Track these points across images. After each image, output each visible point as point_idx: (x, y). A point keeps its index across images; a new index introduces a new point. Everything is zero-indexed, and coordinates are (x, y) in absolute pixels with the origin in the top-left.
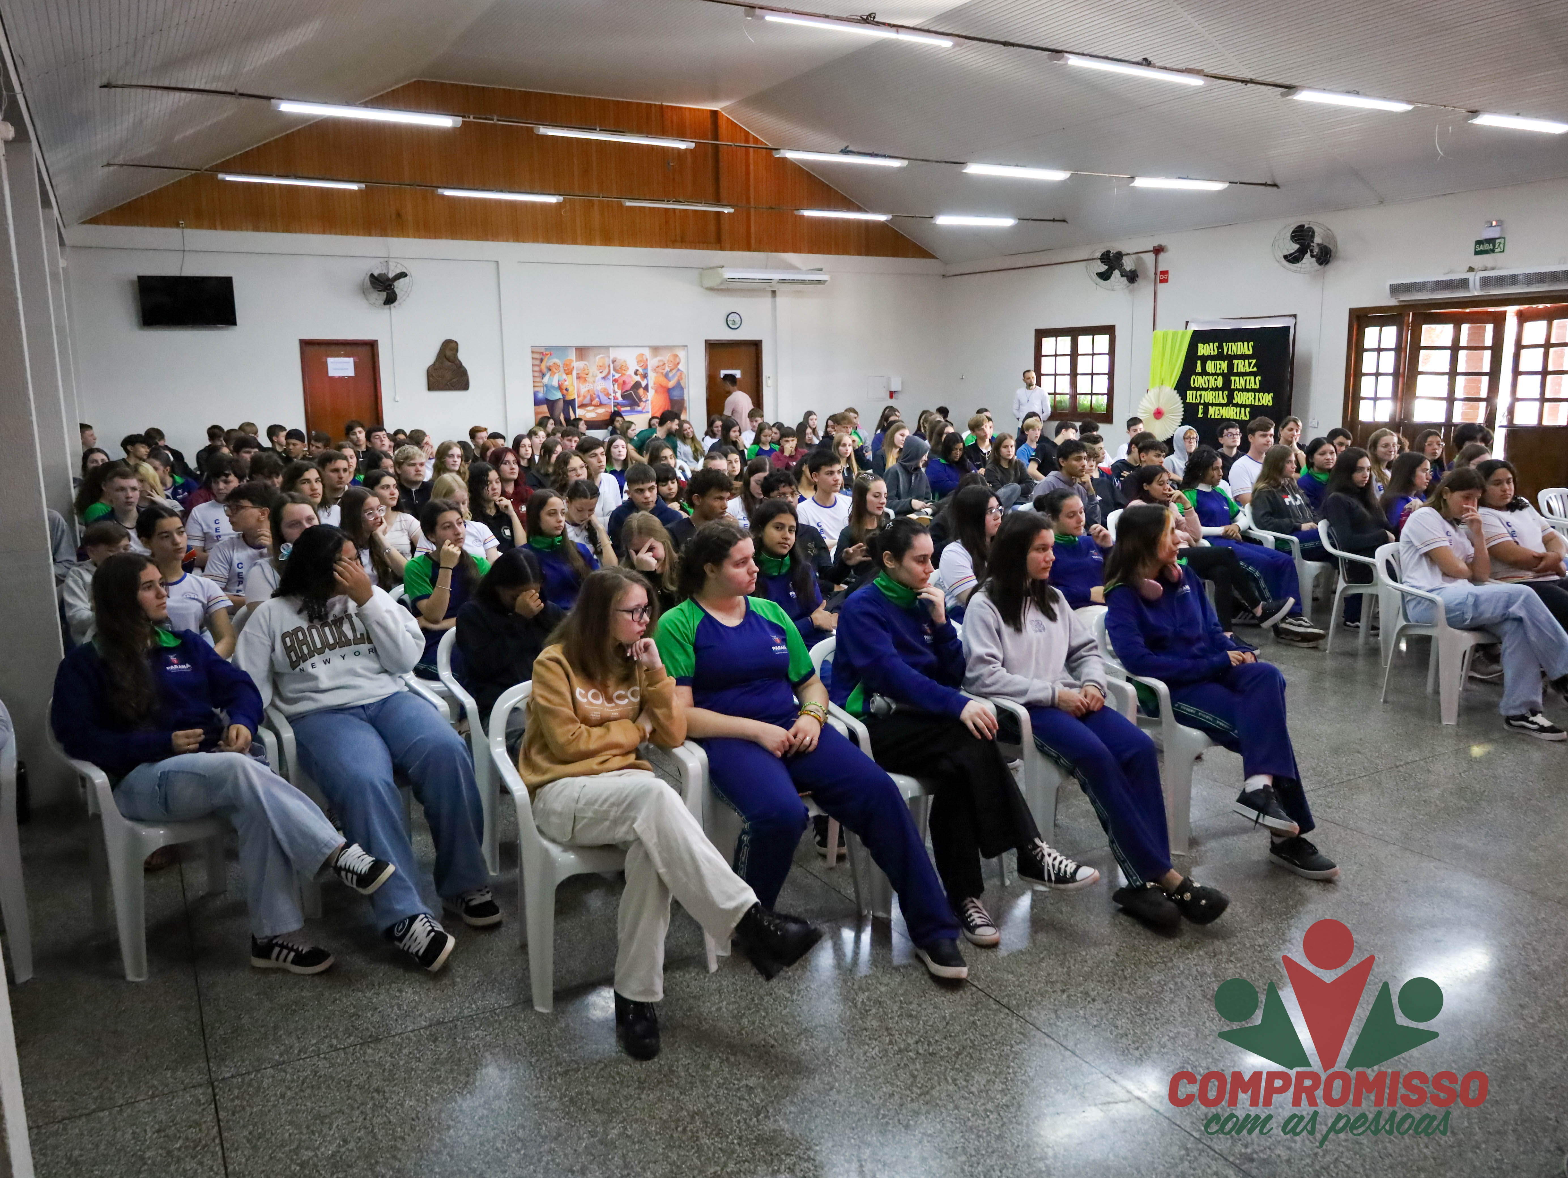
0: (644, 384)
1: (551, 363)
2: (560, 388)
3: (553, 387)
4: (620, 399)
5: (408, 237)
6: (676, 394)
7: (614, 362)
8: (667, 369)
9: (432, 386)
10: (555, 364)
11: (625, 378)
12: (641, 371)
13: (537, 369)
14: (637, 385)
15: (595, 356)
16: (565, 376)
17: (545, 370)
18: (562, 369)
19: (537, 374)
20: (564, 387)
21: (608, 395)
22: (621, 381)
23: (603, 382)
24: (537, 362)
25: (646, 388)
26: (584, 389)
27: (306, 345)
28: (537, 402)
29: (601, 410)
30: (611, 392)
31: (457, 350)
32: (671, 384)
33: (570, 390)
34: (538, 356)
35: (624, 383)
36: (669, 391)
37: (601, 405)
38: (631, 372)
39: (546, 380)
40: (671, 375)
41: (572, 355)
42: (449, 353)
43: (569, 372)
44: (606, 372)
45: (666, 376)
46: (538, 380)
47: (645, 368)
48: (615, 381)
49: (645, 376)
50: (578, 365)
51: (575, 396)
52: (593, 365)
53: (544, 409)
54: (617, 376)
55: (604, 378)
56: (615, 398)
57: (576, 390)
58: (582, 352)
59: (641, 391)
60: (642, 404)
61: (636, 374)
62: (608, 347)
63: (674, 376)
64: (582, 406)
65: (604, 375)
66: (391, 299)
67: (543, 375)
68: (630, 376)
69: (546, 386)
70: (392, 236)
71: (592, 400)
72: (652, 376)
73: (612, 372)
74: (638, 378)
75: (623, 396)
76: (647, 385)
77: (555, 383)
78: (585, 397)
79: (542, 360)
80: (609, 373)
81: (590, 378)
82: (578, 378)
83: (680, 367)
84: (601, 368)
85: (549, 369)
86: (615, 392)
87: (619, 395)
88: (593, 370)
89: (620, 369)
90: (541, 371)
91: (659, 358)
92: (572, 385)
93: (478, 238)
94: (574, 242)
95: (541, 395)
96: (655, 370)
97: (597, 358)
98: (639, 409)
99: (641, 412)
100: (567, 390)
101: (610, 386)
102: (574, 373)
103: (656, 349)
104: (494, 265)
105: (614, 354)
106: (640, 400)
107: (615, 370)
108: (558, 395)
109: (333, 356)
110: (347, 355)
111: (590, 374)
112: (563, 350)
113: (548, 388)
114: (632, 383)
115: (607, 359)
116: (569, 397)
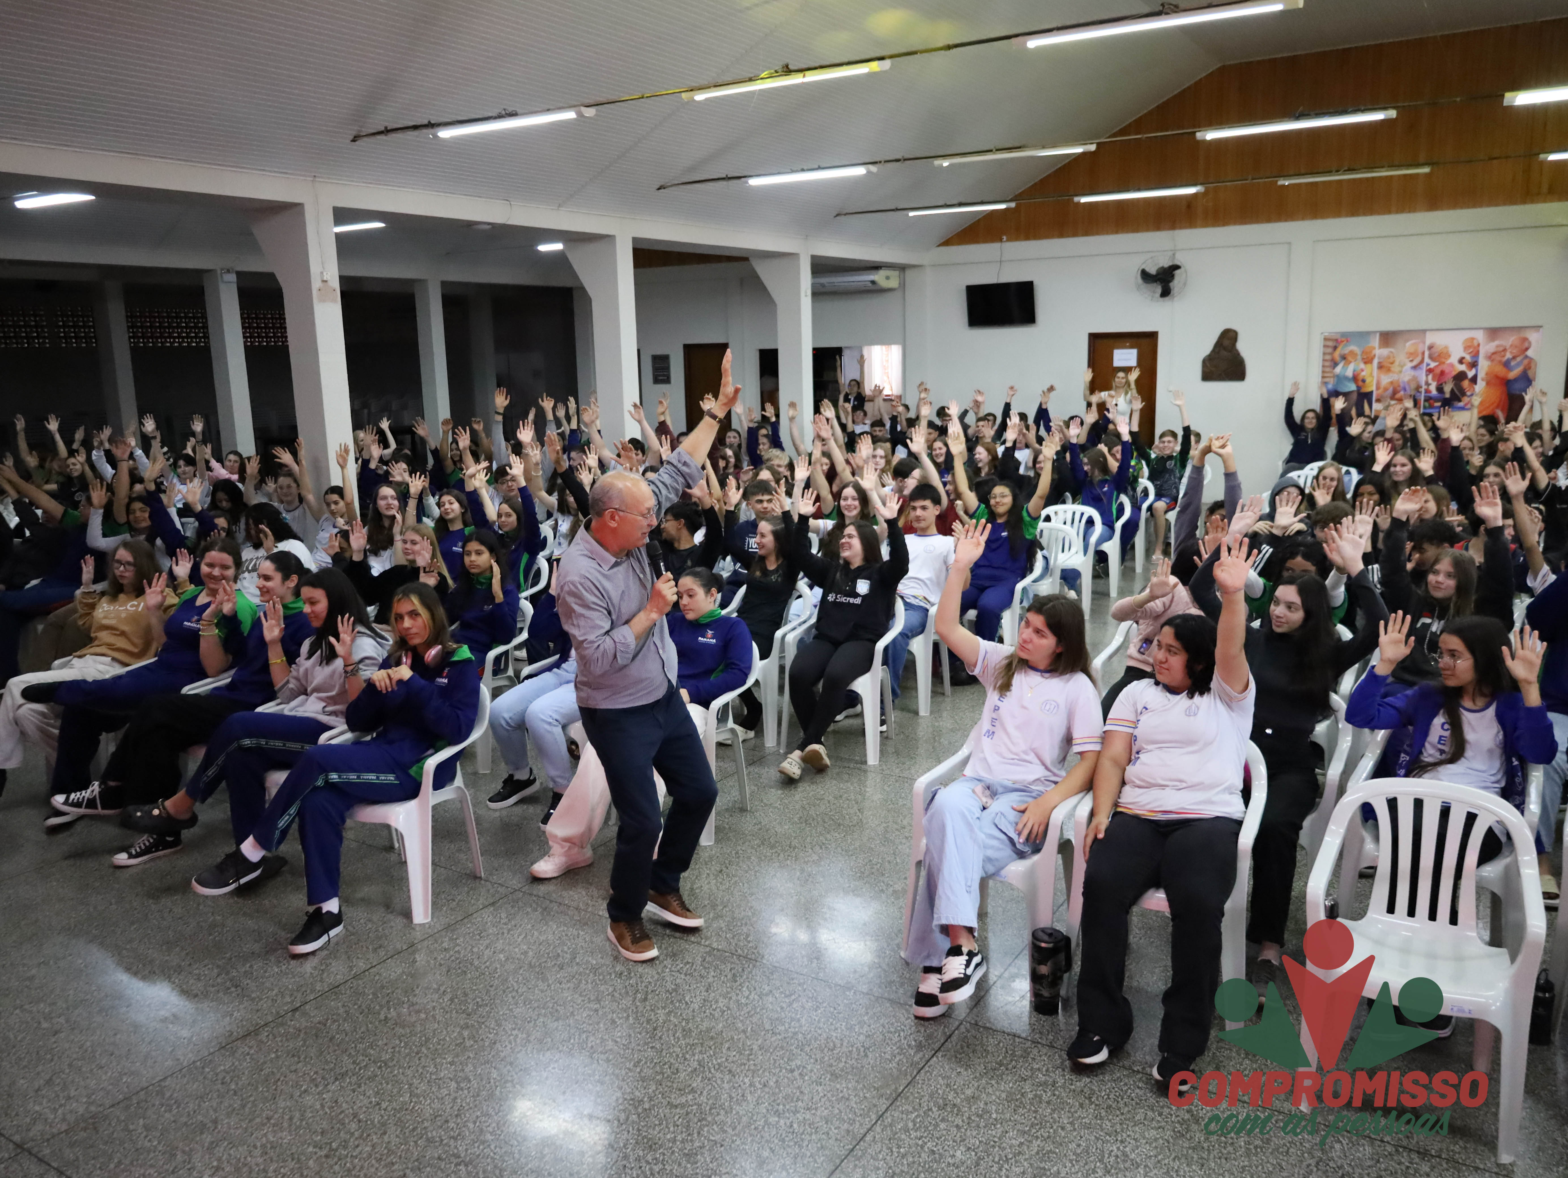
0: (1471, 374)
1: (1346, 351)
2: (1355, 378)
3: (1346, 378)
5: (1196, 227)
7: (1430, 348)
8: (1509, 356)
9: (1207, 376)
10: (1351, 352)
11: (1444, 367)
12: (1468, 358)
14: (1462, 376)
15: (1406, 342)
16: (1362, 366)
17: (1337, 358)
18: (1359, 357)
20: (1360, 378)
22: (1438, 371)
23: (1413, 373)
24: (1330, 350)
25: (1474, 380)
26: (1386, 380)
27: (1094, 338)
30: (1423, 384)
31: (1236, 340)
32: (1512, 374)
33: (1368, 381)
34: (1330, 343)
35: (1443, 373)
36: (1506, 383)
38: (1454, 360)
39: (1338, 370)
40: (1513, 363)
41: (1375, 342)
42: (1226, 342)
43: (1368, 361)
44: (1418, 359)
45: (1506, 364)
46: (1327, 370)
48: (1430, 371)
50: (1381, 352)
51: (1374, 388)
52: (1401, 353)
54: (1433, 365)
55: (1415, 368)
56: (1427, 391)
58: (1388, 338)
59: (1466, 384)
60: (1466, 399)
61: (1461, 362)
62: (1424, 331)
63: (1519, 364)
65: (1415, 363)
67: (1335, 364)
68: (1452, 365)
69: (1338, 376)
70: (1181, 228)
71: (1395, 392)
72: (1484, 365)
73: (1427, 360)
74: (1463, 368)
77: (1349, 373)
78: (1386, 389)
79: (1335, 348)
80: (1422, 361)
81: (1395, 368)
82: (1380, 367)
83: (1530, 353)
84: (1412, 355)
85: (1344, 358)
86: (1427, 384)
87: (1433, 388)
88: (1401, 357)
89: (1439, 355)
90: (1333, 360)
91: (1497, 342)
92: (1371, 375)
93: (1269, 220)
94: (1388, 212)
95: (1330, 387)
96: (1489, 357)
97: (1408, 344)
98: (1461, 404)
99: (1463, 409)
100: (1364, 381)
101: (1421, 377)
102: (1376, 362)
104: (1285, 247)
105: (1430, 339)
106: (1464, 394)
107: (1431, 357)
108: (1353, 387)
109: (1118, 348)
110: (1131, 347)
111: (1397, 363)
112: (1363, 335)
113: (1340, 379)
114: (1454, 373)
115: (1421, 345)
116: (1367, 389)
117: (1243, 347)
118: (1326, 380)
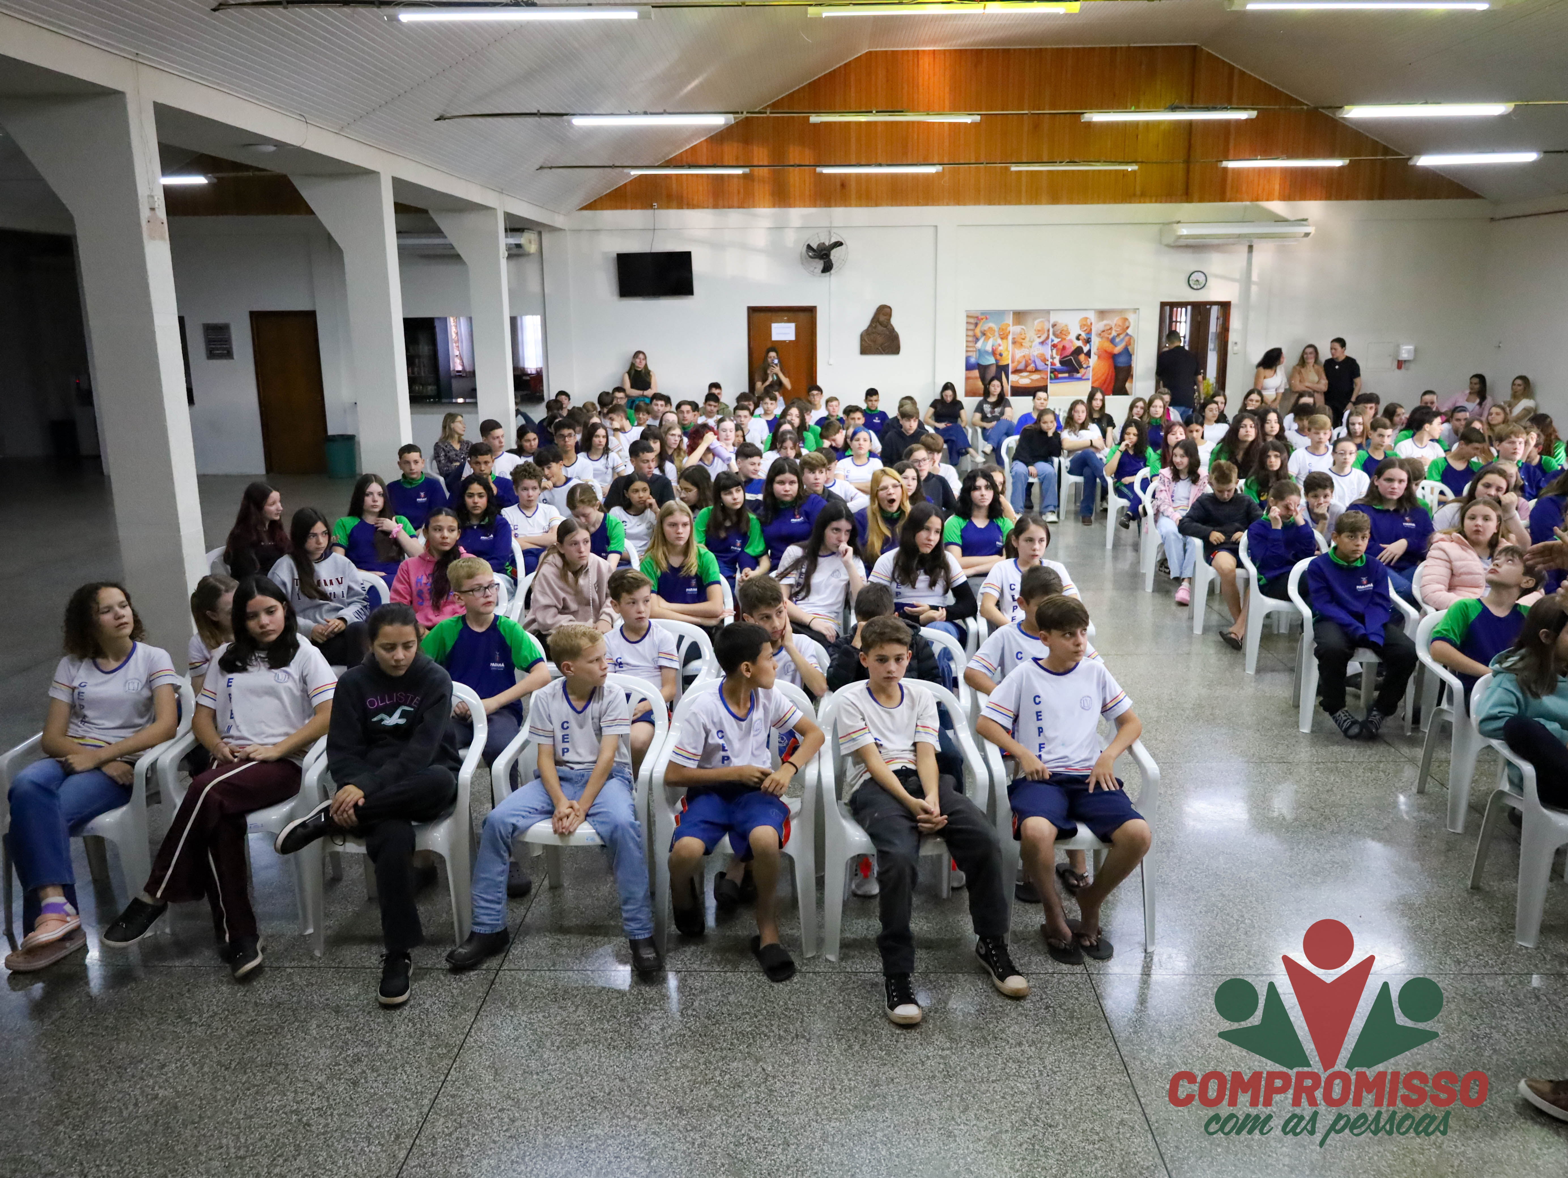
0: (1086, 349)
1: (985, 327)
2: (994, 353)
3: (987, 352)
4: (1058, 365)
5: (850, 205)
6: (1122, 361)
7: (1054, 326)
8: (1114, 333)
9: (865, 350)
10: (990, 329)
11: (1065, 343)
12: (1084, 335)
13: (971, 333)
14: (1079, 350)
15: (1035, 319)
16: (999, 341)
17: (978, 334)
18: (997, 334)
19: (970, 339)
20: (998, 352)
21: (1045, 360)
22: (1060, 346)
23: (1040, 347)
24: (972, 327)
25: (1088, 354)
26: (1019, 354)
27: (753, 311)
28: (969, 367)
29: (1036, 377)
30: (1048, 357)
31: (890, 315)
32: (1118, 350)
33: (1004, 355)
34: (972, 320)
35: (1064, 348)
36: (1114, 357)
37: (1036, 370)
38: (1072, 336)
39: (979, 345)
40: (1117, 340)
41: (1010, 319)
42: (882, 318)
43: (1004, 337)
44: (1045, 335)
45: (1112, 341)
46: (971, 344)
47: (1089, 333)
48: (1054, 346)
49: (1088, 341)
50: (1014, 330)
51: (1010, 362)
52: (1030, 330)
53: (976, 373)
54: (1056, 341)
55: (1042, 343)
56: (1052, 364)
57: (1011, 355)
58: (1020, 316)
59: (1082, 357)
60: (1082, 371)
61: (1078, 338)
62: (1048, 312)
63: (1122, 340)
64: (1016, 371)
65: (1041, 339)
66: (827, 268)
67: (977, 340)
68: (1071, 341)
69: (979, 351)
70: (836, 206)
71: (1026, 366)
72: (1096, 341)
73: (1051, 336)
74: (1079, 343)
75: (1061, 362)
76: (1089, 351)
77: (989, 348)
78: (1019, 362)
79: (976, 325)
80: (1048, 337)
81: (1026, 343)
82: (1014, 342)
83: (1129, 331)
84: (1039, 332)
85: (984, 334)
86: (1052, 358)
87: (1057, 361)
88: (1031, 334)
89: (1061, 333)
90: (975, 336)
91: (1105, 322)
92: (1007, 350)
93: (918, 204)
94: (1019, 203)
95: (973, 360)
96: (1099, 335)
97: (1036, 322)
98: (1079, 375)
99: (1080, 379)
100: (1001, 355)
101: (1047, 351)
102: (1010, 338)
103: (1102, 314)
104: (932, 229)
105: (1054, 318)
106: (1081, 366)
107: (1054, 334)
108: (991, 360)
109: (777, 322)
110: (789, 321)
111: (1027, 339)
112: (1000, 314)
113: (981, 353)
114: (1073, 348)
115: (1046, 324)
116: (1003, 363)
117: (896, 322)
118: (970, 354)
